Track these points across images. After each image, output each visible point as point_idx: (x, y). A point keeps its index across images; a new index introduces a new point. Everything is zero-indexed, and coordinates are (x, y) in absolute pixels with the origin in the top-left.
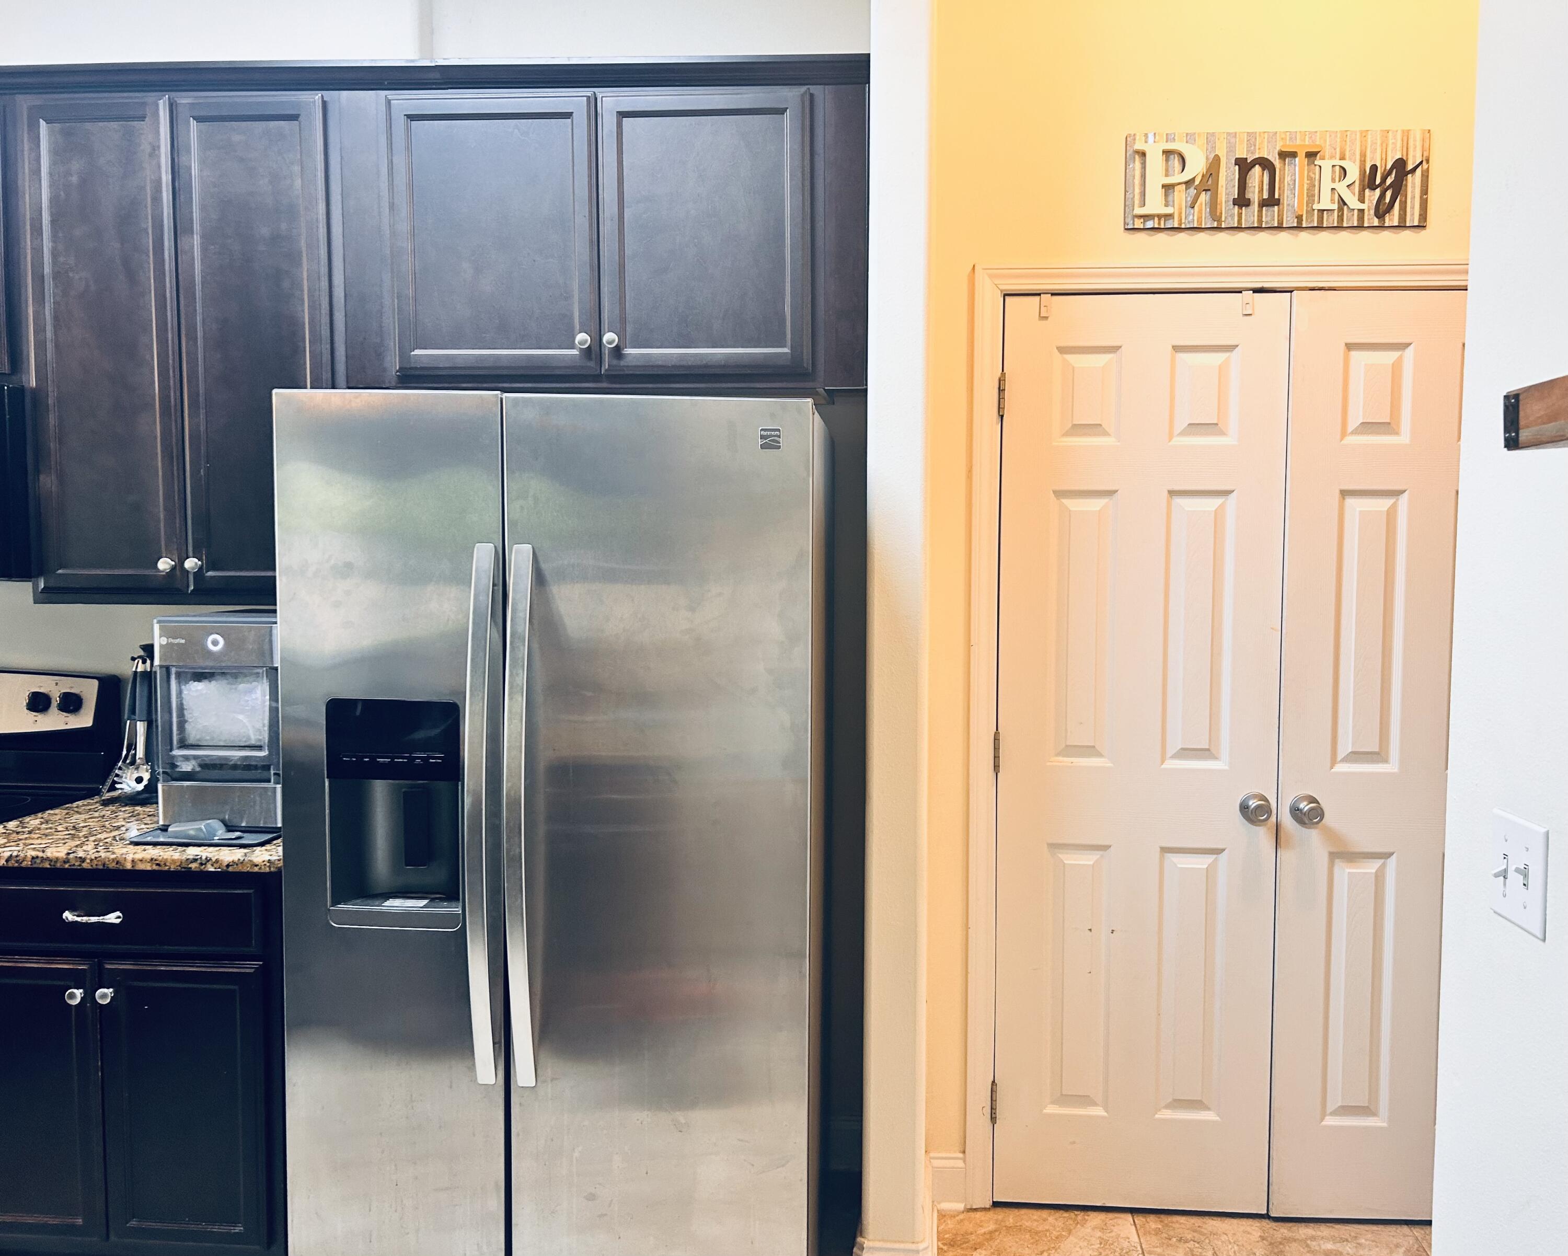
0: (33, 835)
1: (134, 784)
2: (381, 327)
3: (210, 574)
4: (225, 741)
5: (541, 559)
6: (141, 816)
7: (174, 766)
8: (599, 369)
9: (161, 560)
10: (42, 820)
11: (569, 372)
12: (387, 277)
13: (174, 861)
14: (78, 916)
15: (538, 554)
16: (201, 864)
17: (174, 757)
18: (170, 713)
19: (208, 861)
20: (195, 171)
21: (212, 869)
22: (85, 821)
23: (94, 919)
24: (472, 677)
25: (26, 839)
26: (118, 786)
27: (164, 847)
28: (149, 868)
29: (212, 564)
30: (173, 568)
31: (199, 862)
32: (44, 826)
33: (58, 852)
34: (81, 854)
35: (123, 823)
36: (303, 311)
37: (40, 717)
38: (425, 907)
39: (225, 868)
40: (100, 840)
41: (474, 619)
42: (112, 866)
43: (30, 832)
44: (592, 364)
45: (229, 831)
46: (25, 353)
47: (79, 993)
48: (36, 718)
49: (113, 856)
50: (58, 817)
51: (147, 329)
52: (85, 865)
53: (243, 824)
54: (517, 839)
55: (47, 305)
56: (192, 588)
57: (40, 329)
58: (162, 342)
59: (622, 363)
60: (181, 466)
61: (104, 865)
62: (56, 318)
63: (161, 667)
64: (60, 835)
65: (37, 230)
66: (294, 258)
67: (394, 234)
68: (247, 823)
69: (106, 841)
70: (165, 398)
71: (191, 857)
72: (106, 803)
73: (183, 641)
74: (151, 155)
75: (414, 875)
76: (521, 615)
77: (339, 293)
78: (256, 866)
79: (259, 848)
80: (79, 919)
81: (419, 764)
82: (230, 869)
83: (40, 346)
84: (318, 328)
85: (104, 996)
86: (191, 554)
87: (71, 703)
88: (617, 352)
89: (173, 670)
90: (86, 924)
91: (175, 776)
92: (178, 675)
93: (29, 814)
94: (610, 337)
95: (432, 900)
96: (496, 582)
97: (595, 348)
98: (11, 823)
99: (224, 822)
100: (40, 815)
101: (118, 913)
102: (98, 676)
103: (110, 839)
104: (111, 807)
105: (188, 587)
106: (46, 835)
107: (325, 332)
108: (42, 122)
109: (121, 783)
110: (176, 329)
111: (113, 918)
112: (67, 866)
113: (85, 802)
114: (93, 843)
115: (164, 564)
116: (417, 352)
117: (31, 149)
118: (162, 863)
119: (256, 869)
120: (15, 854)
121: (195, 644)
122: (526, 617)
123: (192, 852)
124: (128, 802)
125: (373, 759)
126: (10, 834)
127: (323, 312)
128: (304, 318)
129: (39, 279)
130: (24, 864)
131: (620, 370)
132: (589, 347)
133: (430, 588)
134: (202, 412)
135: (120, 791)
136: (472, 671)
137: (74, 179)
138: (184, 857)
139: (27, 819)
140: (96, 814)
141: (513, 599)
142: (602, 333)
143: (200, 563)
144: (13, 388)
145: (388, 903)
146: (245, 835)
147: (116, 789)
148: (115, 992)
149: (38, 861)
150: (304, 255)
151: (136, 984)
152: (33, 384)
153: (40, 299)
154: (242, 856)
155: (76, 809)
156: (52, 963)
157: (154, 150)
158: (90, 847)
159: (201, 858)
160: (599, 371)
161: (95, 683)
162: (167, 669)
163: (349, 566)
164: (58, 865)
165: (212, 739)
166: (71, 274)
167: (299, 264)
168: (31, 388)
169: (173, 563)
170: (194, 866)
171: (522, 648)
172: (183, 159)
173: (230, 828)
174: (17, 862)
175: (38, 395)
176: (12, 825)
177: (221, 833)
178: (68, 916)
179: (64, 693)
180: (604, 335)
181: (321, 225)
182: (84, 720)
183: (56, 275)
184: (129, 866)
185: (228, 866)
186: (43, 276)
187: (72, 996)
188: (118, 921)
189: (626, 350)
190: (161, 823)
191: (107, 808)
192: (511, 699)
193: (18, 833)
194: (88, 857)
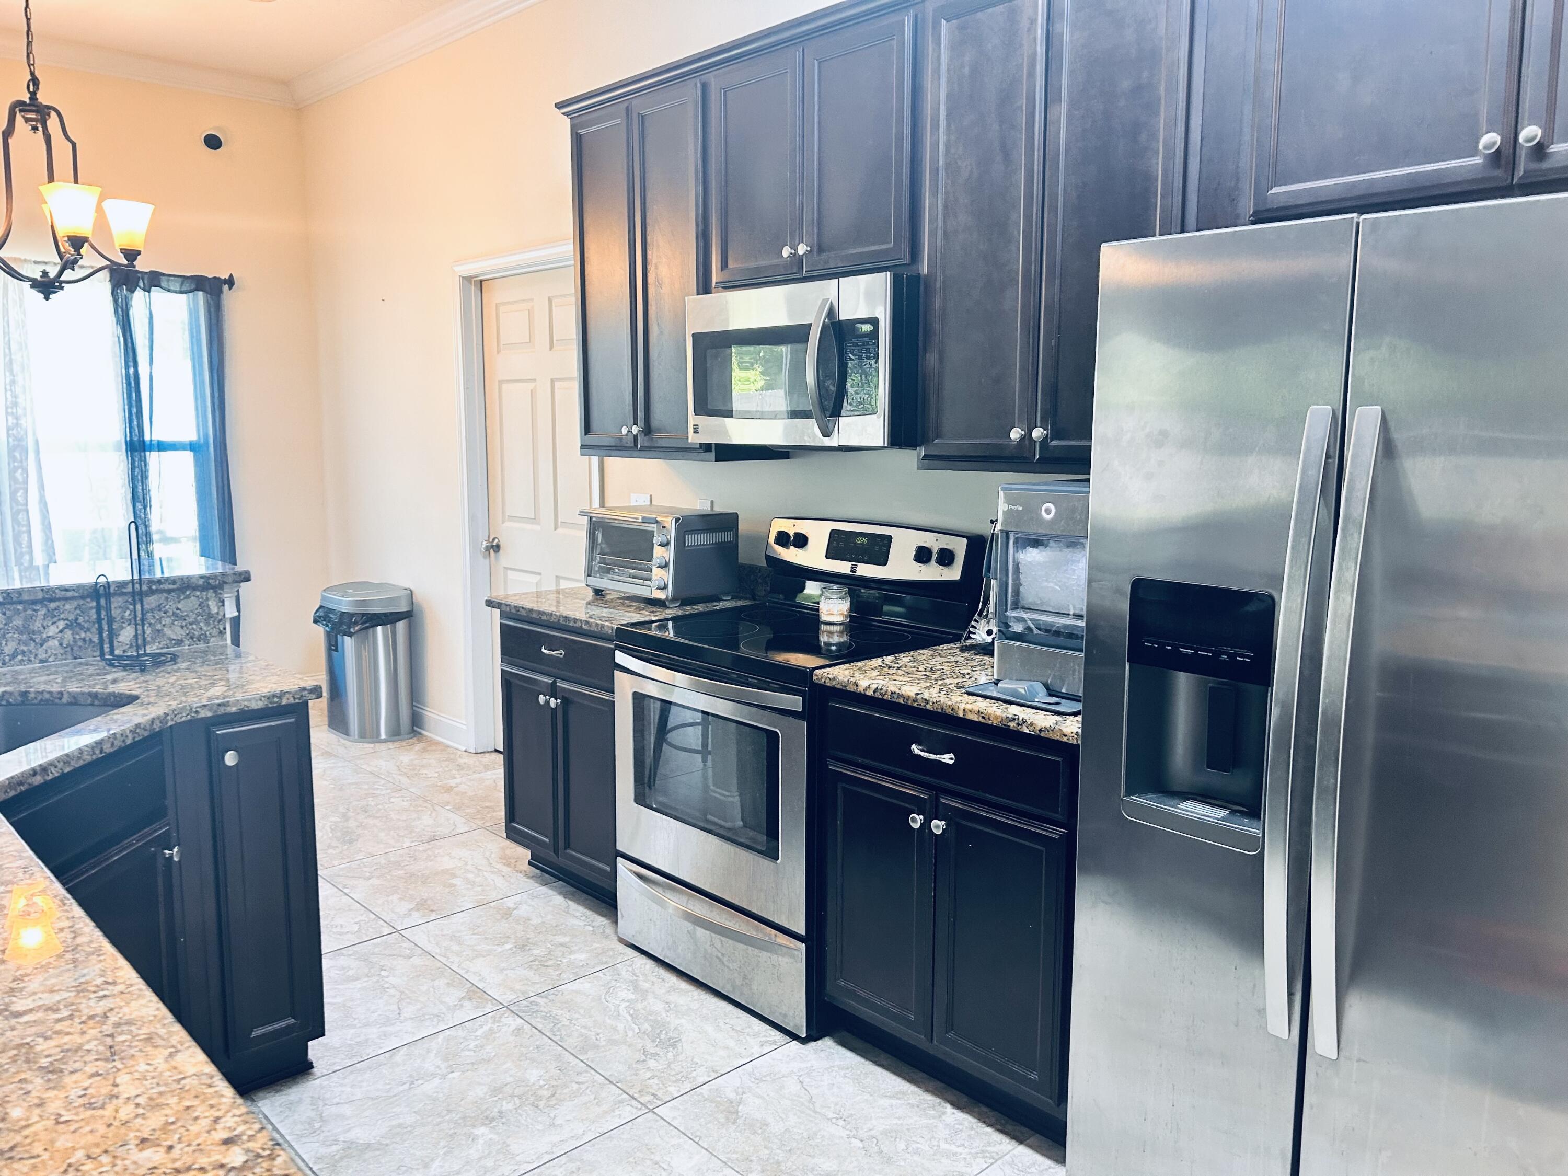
0: (900, 672)
1: (985, 636)
2: (1238, 167)
3: (1054, 443)
4: (1053, 607)
5: (1392, 424)
6: (986, 667)
7: (1007, 626)
8: (1510, 177)
9: (1013, 430)
10: (911, 658)
11: (1467, 187)
12: (1248, 109)
13: (996, 717)
14: (922, 751)
15: (1388, 417)
16: (1018, 724)
17: (1007, 617)
18: (1007, 575)
19: (1024, 723)
20: (1066, 38)
21: (1027, 731)
22: (942, 664)
23: (933, 757)
24: (1291, 567)
25: (893, 674)
26: (972, 636)
27: (992, 701)
28: (976, 719)
29: (1056, 433)
30: (1023, 438)
31: (1016, 721)
32: (910, 664)
33: (910, 690)
34: (926, 696)
35: (969, 671)
36: (1157, 164)
37: (923, 567)
38: (1222, 819)
39: (1038, 732)
40: (945, 685)
41: (1299, 498)
42: (949, 711)
43: (898, 669)
44: (1498, 173)
45: (1050, 695)
46: (922, 242)
47: (920, 818)
48: (920, 569)
49: (950, 703)
50: (924, 657)
51: (1015, 206)
52: (928, 707)
53: (1064, 691)
54: (1332, 769)
55: (940, 195)
56: (1037, 457)
57: (933, 220)
58: (1028, 218)
59: (1546, 165)
60: (1036, 336)
61: (942, 709)
62: (946, 207)
63: (1002, 531)
64: (918, 675)
65: (935, 127)
66: (1152, 108)
67: (1259, 58)
68: (1067, 690)
69: (949, 686)
70: (1026, 271)
71: (1010, 716)
72: (963, 650)
73: (1021, 508)
74: (1029, 30)
75: (1214, 778)
76: (1360, 494)
77: (1195, 136)
78: (1065, 736)
79: (1071, 718)
80: (922, 754)
81: (1224, 661)
82: (1043, 734)
83: (933, 233)
84: (1170, 178)
85: (937, 827)
86: (1039, 424)
87: (946, 557)
88: (1540, 150)
89: (1012, 535)
90: (927, 759)
91: (1008, 635)
92: (1017, 541)
93: (904, 651)
94: (1530, 132)
95: (1233, 812)
96: (1331, 453)
97: (1508, 151)
98: (889, 657)
99: (1046, 686)
100: (912, 653)
101: (951, 755)
102: (968, 535)
103: (953, 686)
104: (967, 654)
105: (1035, 456)
106: (908, 673)
107: (1178, 183)
108: (943, 22)
109: (975, 633)
110: (1040, 203)
111: (947, 758)
112: (915, 705)
113: (949, 646)
114: (939, 687)
115: (1016, 434)
116: (1275, 190)
117: (934, 50)
118: (987, 717)
119: (1065, 739)
120: (880, 687)
121: (1031, 512)
122: (1365, 498)
123: (1014, 710)
124: (981, 651)
125: (1175, 648)
126: (884, 667)
127: (1177, 160)
128: (1157, 170)
129: (935, 171)
130: (885, 697)
131: (1542, 176)
132: (1498, 151)
133: (1251, 460)
134: (1057, 282)
135: (974, 641)
136: (1291, 560)
137: (966, 70)
138: (1004, 715)
139: (901, 655)
140: (953, 659)
141: (1351, 474)
142: (1519, 127)
143: (1045, 432)
144: (911, 275)
145: (1182, 806)
146: (1063, 701)
147: (971, 638)
148: (946, 825)
149: (895, 696)
150: (1163, 102)
151: (964, 822)
152: (926, 271)
153: (934, 193)
154: (1053, 724)
155: (940, 652)
156: (903, 787)
157: (1032, 24)
158: (934, 691)
159: (1018, 719)
160: (1509, 181)
161: (965, 540)
162: (1007, 534)
163: (1164, 434)
164: (909, 703)
165: (1042, 604)
166: (959, 163)
167: (1157, 114)
168: (925, 275)
169: (1023, 433)
170: (1012, 725)
171: (1356, 535)
172: (1057, 27)
173: (1051, 692)
174: (881, 694)
175: (928, 281)
176: (889, 659)
177: (1042, 697)
178: (915, 749)
179: (941, 549)
180: (1523, 129)
181: (1182, 65)
182: (954, 573)
183: (948, 165)
184: (961, 714)
185: (1040, 730)
186: (938, 169)
187: (914, 820)
188: (951, 762)
189: (1552, 146)
190: (995, 677)
191: (963, 655)
192: (1337, 598)
193: (890, 667)
194: (931, 699)
